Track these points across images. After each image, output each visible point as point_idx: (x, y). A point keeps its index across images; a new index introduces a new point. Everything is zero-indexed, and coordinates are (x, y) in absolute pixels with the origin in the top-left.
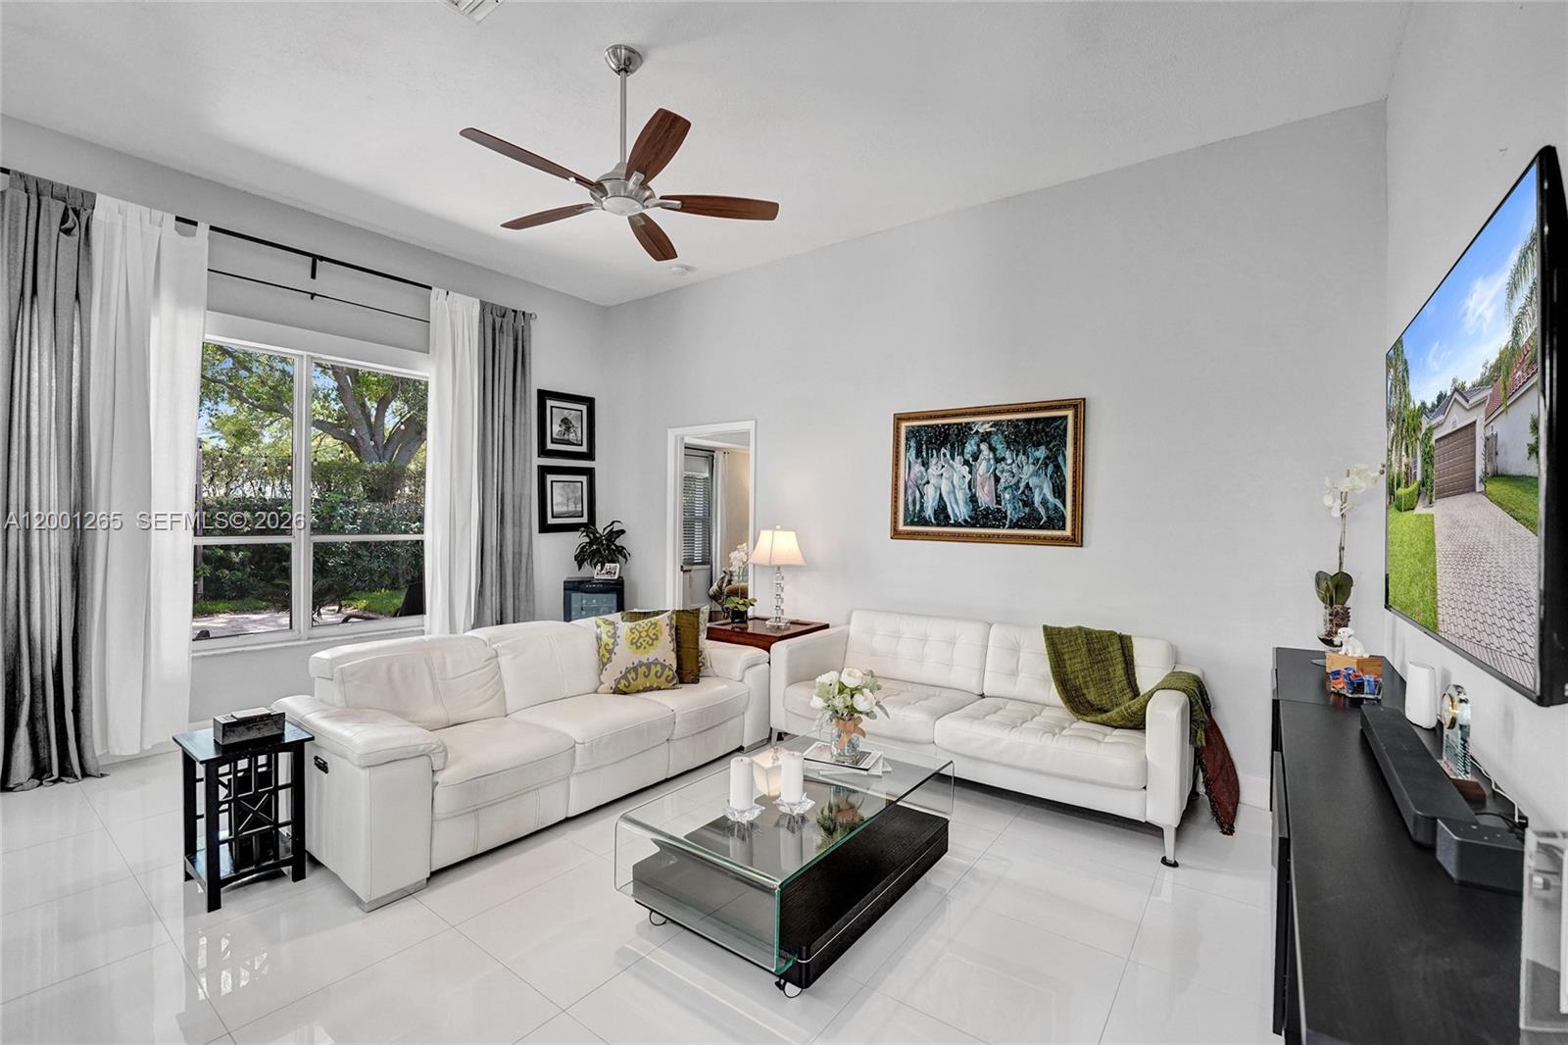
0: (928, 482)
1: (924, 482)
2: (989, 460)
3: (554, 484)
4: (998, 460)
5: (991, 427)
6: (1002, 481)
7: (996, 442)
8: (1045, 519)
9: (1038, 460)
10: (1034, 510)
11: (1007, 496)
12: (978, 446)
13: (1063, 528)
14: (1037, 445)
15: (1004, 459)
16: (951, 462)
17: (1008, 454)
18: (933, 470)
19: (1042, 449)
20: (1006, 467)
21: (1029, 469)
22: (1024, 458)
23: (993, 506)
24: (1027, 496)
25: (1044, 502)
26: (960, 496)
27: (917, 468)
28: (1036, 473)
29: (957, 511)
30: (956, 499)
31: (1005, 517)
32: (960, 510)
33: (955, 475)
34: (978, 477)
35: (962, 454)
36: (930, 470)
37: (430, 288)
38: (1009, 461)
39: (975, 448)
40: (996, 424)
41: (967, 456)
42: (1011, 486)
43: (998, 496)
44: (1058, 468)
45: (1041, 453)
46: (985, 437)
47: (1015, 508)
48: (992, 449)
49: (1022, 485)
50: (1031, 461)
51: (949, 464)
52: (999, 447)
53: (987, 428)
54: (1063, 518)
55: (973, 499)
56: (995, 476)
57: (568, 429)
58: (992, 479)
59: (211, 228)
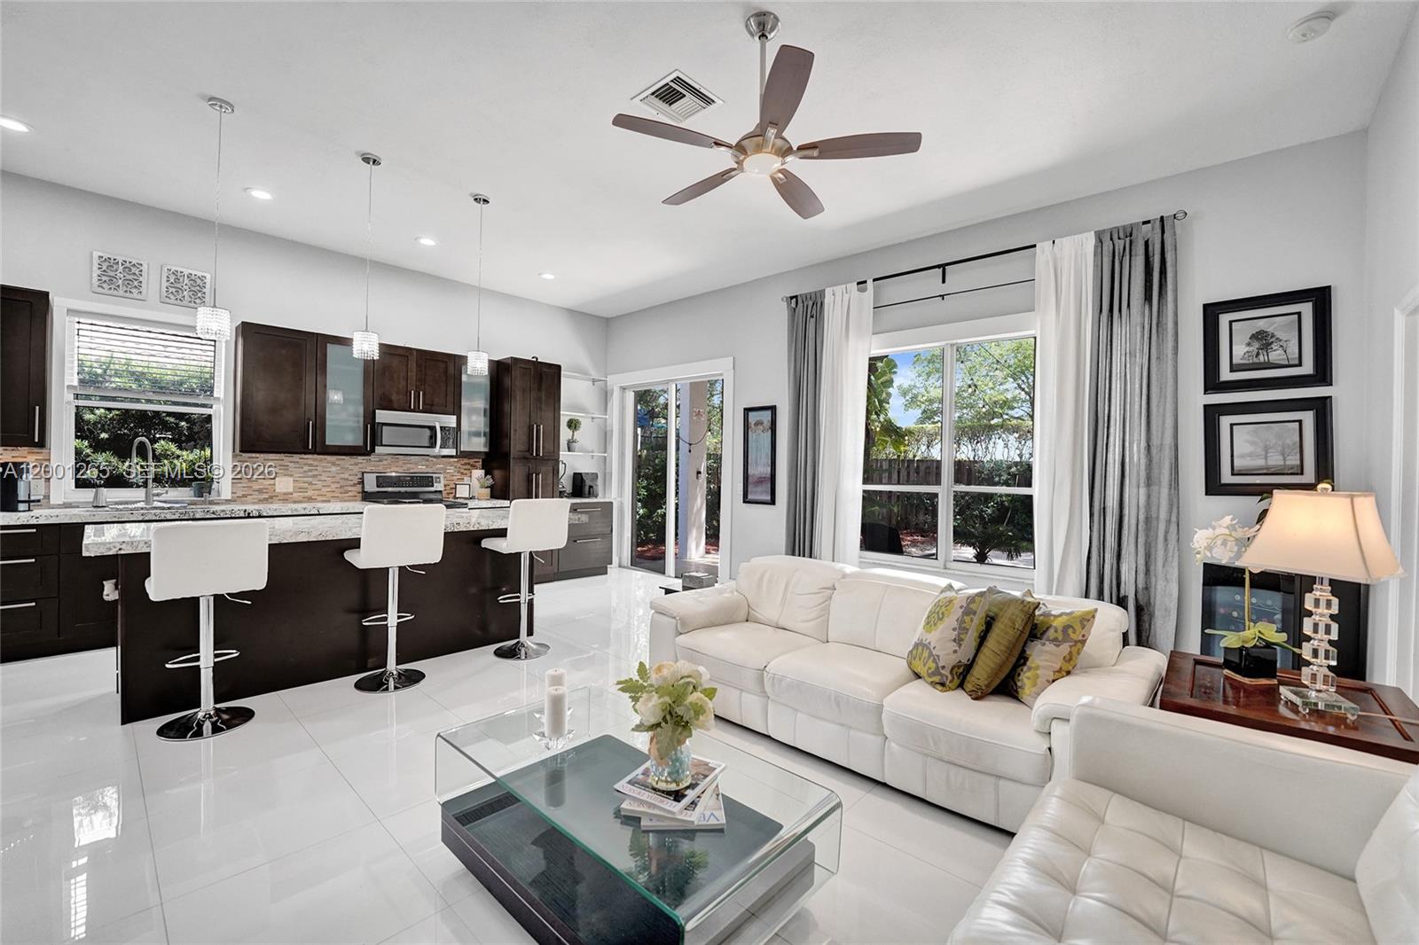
3: (1234, 427)
37: (1035, 246)
57: (1266, 346)
59: (874, 280)
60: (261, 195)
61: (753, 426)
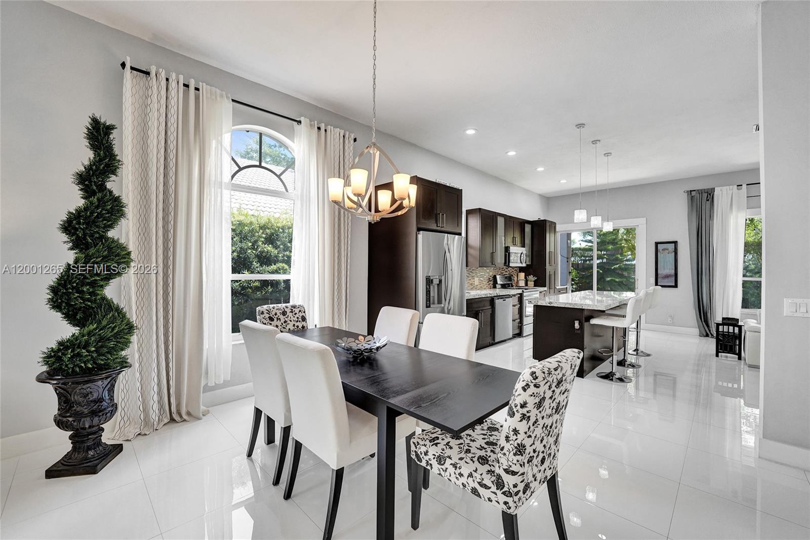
59: (747, 185)
60: (512, 153)
61: (661, 251)
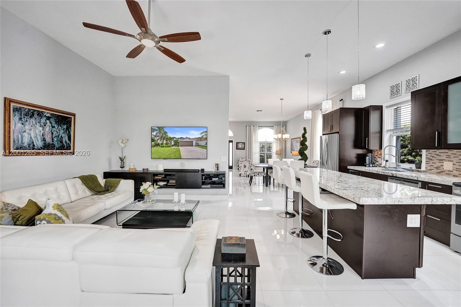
0: (25, 132)
1: (23, 131)
2: (50, 126)
4: (53, 127)
5: (50, 115)
6: (54, 134)
7: (52, 121)
8: (66, 147)
9: (64, 129)
10: (63, 144)
11: (56, 139)
12: (46, 120)
13: (70, 149)
14: (64, 124)
15: (54, 127)
16: (35, 125)
17: (56, 126)
18: (27, 127)
19: (66, 125)
20: (55, 130)
21: (62, 131)
22: (61, 128)
23: (51, 142)
24: (61, 140)
25: (66, 142)
26: (39, 138)
27: (19, 125)
28: (64, 133)
29: (37, 143)
30: (37, 139)
31: (55, 146)
32: (39, 143)
33: (37, 130)
34: (46, 132)
35: (40, 122)
36: (26, 127)
38: (56, 128)
39: (45, 121)
40: (52, 114)
41: (42, 124)
42: (57, 136)
43: (53, 139)
44: (69, 132)
45: (65, 127)
46: (48, 118)
47: (58, 143)
48: (50, 122)
49: (60, 136)
50: (62, 129)
51: (34, 125)
52: (53, 123)
53: (48, 115)
54: (70, 147)
55: (44, 140)
56: (52, 132)
58: (51, 133)
